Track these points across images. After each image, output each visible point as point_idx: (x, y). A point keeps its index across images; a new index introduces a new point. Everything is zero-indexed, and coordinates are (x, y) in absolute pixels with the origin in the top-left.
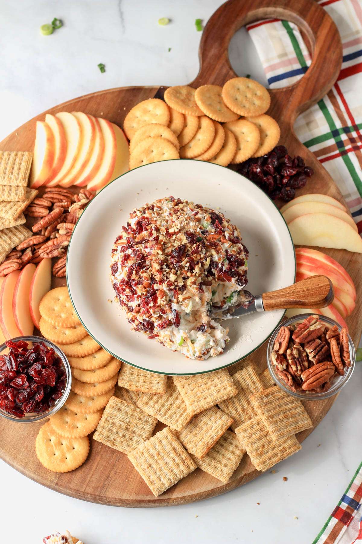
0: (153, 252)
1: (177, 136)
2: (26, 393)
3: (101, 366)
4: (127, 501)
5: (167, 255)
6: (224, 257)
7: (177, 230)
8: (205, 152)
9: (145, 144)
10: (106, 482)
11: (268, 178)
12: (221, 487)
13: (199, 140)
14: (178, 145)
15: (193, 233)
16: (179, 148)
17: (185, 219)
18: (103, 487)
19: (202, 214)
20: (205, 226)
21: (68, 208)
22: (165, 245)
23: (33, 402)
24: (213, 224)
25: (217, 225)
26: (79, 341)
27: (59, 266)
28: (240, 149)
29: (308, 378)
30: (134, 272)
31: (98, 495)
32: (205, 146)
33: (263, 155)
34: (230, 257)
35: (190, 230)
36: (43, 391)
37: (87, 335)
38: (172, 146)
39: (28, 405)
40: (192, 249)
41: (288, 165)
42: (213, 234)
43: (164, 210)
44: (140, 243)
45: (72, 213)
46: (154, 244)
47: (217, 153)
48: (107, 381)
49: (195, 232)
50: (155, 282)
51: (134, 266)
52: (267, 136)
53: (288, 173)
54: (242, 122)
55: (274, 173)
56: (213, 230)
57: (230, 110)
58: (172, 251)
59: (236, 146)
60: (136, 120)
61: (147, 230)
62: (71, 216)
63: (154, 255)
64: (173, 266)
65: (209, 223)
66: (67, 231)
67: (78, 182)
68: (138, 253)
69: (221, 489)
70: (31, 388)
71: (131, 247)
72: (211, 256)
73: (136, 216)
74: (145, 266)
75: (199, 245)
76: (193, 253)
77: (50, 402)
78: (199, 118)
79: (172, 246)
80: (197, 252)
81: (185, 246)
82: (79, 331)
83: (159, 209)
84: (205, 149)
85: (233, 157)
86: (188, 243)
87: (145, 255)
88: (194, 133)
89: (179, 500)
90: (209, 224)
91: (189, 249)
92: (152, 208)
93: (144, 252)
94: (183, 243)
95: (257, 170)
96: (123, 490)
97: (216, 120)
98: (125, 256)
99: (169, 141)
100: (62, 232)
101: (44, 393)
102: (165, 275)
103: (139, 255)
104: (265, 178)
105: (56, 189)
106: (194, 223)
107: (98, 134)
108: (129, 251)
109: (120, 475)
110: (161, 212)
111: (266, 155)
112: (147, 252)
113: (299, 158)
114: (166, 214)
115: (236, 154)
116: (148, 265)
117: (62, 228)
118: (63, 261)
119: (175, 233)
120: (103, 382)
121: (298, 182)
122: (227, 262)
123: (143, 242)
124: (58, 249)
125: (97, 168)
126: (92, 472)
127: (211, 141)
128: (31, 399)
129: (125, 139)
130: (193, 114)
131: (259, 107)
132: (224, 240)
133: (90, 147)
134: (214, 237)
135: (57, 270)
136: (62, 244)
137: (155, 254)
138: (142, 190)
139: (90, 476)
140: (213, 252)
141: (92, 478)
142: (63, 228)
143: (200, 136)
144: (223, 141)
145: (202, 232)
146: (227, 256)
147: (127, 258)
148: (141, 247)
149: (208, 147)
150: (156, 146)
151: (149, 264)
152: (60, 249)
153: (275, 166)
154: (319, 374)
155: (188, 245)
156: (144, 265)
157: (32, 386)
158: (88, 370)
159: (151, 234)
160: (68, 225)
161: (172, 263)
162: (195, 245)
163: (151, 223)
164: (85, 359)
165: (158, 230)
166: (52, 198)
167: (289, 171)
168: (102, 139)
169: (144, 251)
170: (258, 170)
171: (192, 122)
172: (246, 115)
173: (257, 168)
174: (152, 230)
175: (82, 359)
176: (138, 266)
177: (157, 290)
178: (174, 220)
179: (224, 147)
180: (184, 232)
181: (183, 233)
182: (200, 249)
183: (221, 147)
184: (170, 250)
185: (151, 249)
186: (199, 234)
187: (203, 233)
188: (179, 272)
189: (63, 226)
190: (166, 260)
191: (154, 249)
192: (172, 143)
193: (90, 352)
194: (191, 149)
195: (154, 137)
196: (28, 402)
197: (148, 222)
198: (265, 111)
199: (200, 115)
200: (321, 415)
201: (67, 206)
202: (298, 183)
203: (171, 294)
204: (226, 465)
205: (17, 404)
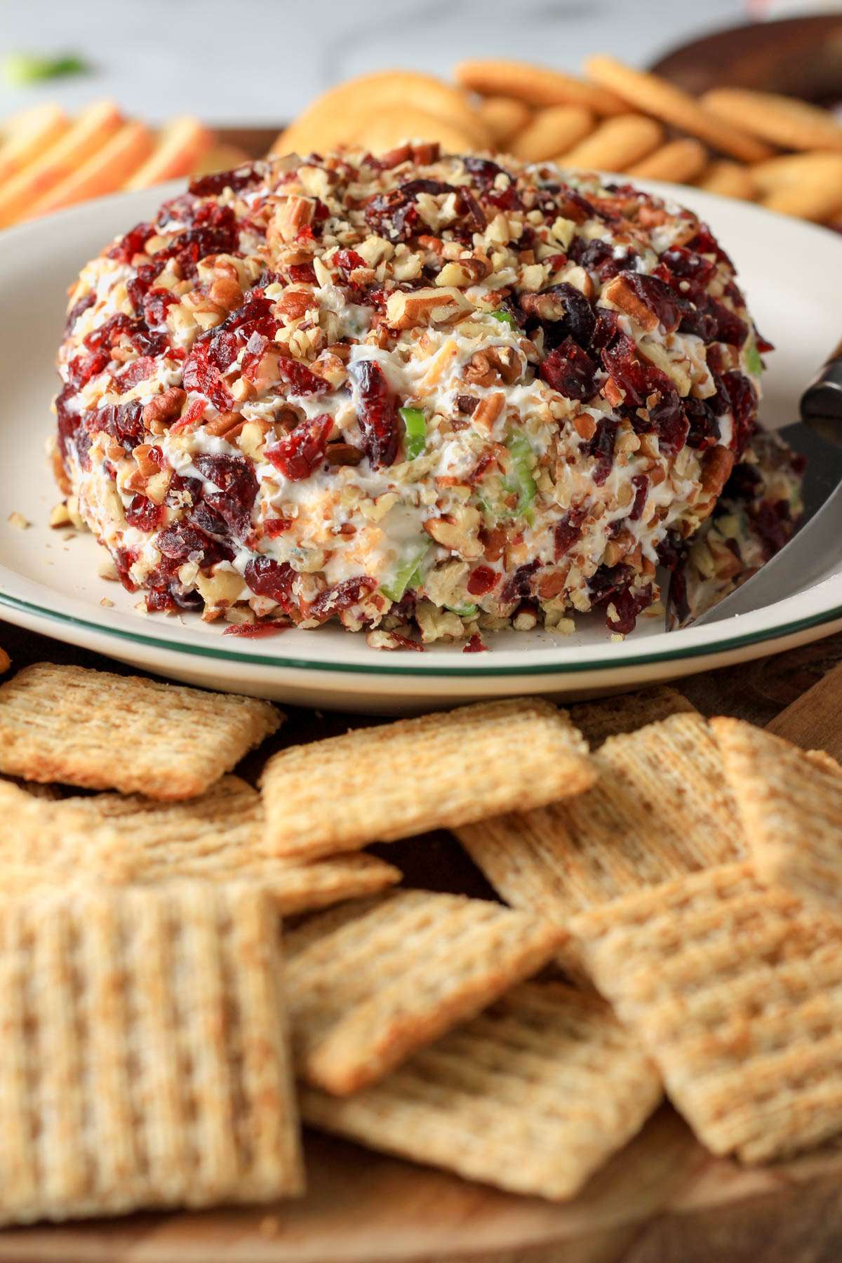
30: (171, 265)
34: (676, 256)
50: (274, 279)
51: (174, 249)
56: (605, 195)
72: (581, 230)
79: (383, 189)
87: (242, 217)
112: (255, 201)
123: (240, 175)
140: (593, 226)
147: (141, 241)
161: (373, 213)
162: (503, 179)
169: (237, 203)
176: (196, 241)
177: (276, 301)
182: (527, 200)
203: (354, 314)
204: (552, 1114)
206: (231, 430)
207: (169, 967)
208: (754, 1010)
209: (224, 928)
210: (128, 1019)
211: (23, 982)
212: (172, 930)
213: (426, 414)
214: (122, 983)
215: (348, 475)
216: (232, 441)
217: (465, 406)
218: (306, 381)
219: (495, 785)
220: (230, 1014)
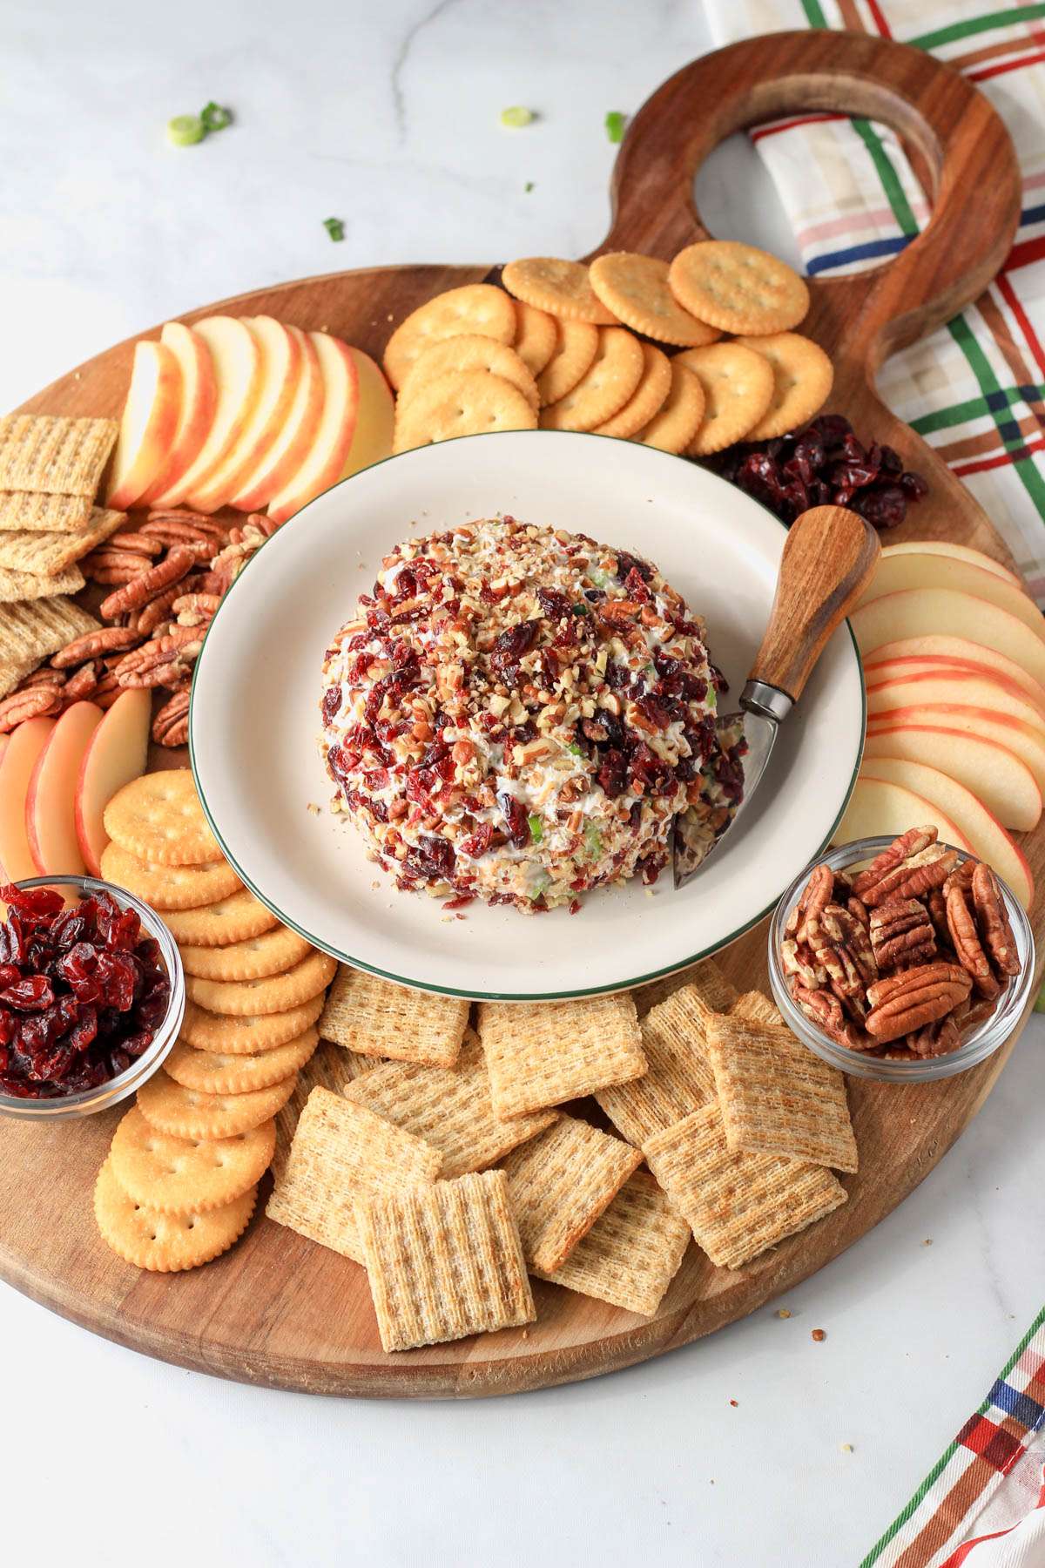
0: (441, 640)
1: (535, 374)
2: (43, 1025)
3: (273, 970)
4: (329, 1369)
5: (484, 649)
6: (648, 660)
7: (512, 583)
8: (614, 416)
9: (440, 392)
10: (271, 1312)
11: (793, 486)
12: (618, 1335)
13: (596, 387)
14: (536, 395)
15: (563, 593)
16: (537, 404)
17: (539, 561)
18: (261, 1325)
19: (589, 552)
20: (597, 582)
21: (210, 560)
22: (477, 623)
23: (63, 1053)
24: (623, 579)
25: (632, 579)
26: (213, 904)
27: (171, 712)
28: (714, 416)
29: (886, 1000)
30: (386, 699)
31: (241, 1349)
32: (613, 400)
33: (780, 433)
34: (665, 662)
35: (554, 585)
36: (95, 1021)
37: (241, 890)
38: (516, 394)
39: (48, 1060)
40: (555, 634)
41: (852, 461)
42: (621, 600)
43: (482, 542)
44: (405, 619)
45: (218, 571)
46: (445, 618)
47: (646, 422)
48: (289, 1010)
49: (567, 591)
50: (448, 722)
51: (385, 683)
52: (793, 384)
53: (852, 478)
54: (724, 349)
55: (812, 479)
56: (621, 592)
57: (691, 315)
58: (497, 639)
59: (703, 407)
60: (421, 341)
61: (426, 588)
62: (215, 580)
63: (444, 649)
64: (499, 677)
65: (610, 575)
66: (201, 617)
67: (241, 496)
68: (398, 646)
69: (620, 1343)
70: (59, 1010)
71: (380, 633)
72: (612, 655)
73: (401, 559)
74: (420, 684)
75: (576, 623)
76: (559, 642)
77: (116, 1058)
78: (601, 329)
79: (497, 624)
80: (569, 640)
81: (536, 625)
82: (218, 877)
83: (467, 540)
84: (613, 407)
85: (692, 434)
86: (546, 617)
87: (420, 652)
88: (585, 368)
89: (490, 1370)
90: (611, 579)
91: (547, 633)
92: (449, 539)
93: (415, 645)
94: (530, 618)
95: (762, 469)
96: (319, 1335)
97: (649, 333)
98: (362, 658)
99: (507, 381)
100: (186, 619)
101: (98, 1026)
102: (477, 700)
103: (400, 651)
104: (784, 488)
105: (179, 513)
106: (567, 571)
107: (307, 369)
108: (375, 647)
109: (313, 1291)
110: (471, 548)
111: (791, 432)
112: (425, 642)
113: (886, 451)
114: (485, 555)
115: (701, 428)
116: (427, 682)
117: (187, 608)
118: (185, 699)
119: (507, 590)
120: (276, 1013)
121: (881, 505)
122: (653, 675)
123: (413, 616)
124: (170, 662)
125: (300, 453)
126: (228, 1283)
127: (631, 387)
128: (58, 1042)
129: (384, 386)
130: (583, 315)
131: (775, 311)
132: (650, 616)
133: (282, 397)
134: (623, 608)
135: (166, 723)
136: (184, 650)
137: (448, 645)
138: (425, 514)
139: (222, 1291)
140: (618, 645)
141: (228, 1300)
142: (190, 608)
143: (600, 377)
144: (667, 391)
145: (587, 595)
146: (656, 660)
147: (364, 665)
148: (407, 631)
149: (620, 401)
150: (472, 394)
151: (429, 678)
152: (175, 664)
153: (815, 465)
154: (920, 990)
155: (545, 622)
156: (415, 680)
157: (64, 1004)
158: (234, 982)
159: (438, 596)
160: (206, 600)
161: (496, 668)
162: (564, 621)
163: (439, 572)
164: (227, 951)
165: (459, 586)
166: (166, 535)
167: (854, 474)
168: (320, 381)
169: (416, 642)
170: (765, 467)
171: (578, 340)
172: (735, 330)
173: (760, 463)
174: (443, 586)
175: (218, 951)
176: (397, 681)
177: (452, 744)
178: (507, 562)
179: (667, 406)
180: (535, 589)
181: (530, 593)
182: (579, 634)
183: (658, 406)
184: (491, 635)
185: (436, 633)
186: (580, 600)
187: (592, 596)
188: (514, 693)
189: (190, 602)
190: (479, 660)
191: (446, 632)
192: (518, 389)
193: (243, 933)
194: (571, 412)
195: (466, 371)
196: (48, 1053)
197: (431, 569)
198: (791, 324)
199: (604, 320)
200: (931, 1144)
201: (204, 555)
202: (879, 508)
203: (495, 752)
204: (643, 1266)
205: (16, 1061)
206: (438, 826)
207: (466, 1225)
208: (731, 1191)
209: (487, 1202)
210: (451, 1252)
211: (401, 1239)
212: (464, 1207)
213: (541, 819)
214: (446, 1236)
215: (502, 853)
216: (438, 832)
217: (562, 816)
218: (475, 805)
219: (601, 1076)
220: (496, 1244)
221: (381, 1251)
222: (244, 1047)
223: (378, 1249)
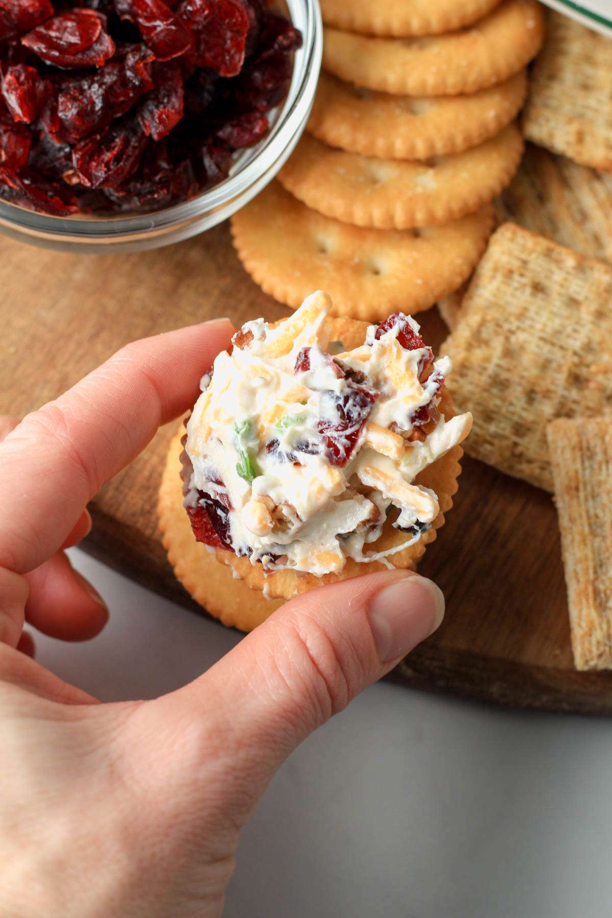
2: (95, 92)
3: (455, 23)
23: (126, 142)
36: (180, 91)
39: (100, 153)
48: (481, 91)
70: (122, 71)
77: (211, 154)
101: (186, 99)
120: (462, 95)
128: (117, 124)
157: (131, 60)
196: (100, 143)
205: (44, 152)
221: (591, 503)
222: (412, 149)
223: (586, 499)
